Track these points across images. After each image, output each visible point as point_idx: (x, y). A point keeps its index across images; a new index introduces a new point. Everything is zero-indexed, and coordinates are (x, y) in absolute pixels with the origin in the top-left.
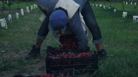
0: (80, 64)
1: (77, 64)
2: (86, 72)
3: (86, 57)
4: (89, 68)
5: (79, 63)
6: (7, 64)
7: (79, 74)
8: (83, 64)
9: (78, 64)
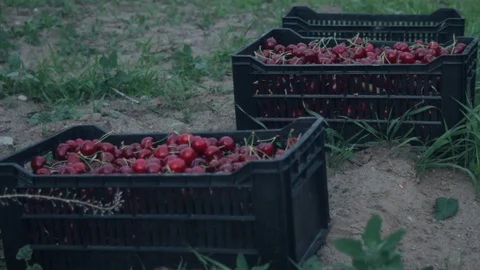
0: (382, 93)
1: (366, 91)
2: (402, 131)
3: (418, 62)
4: (423, 116)
5: (378, 90)
6: (113, 72)
7: (372, 138)
8: (393, 96)
9: (374, 92)
